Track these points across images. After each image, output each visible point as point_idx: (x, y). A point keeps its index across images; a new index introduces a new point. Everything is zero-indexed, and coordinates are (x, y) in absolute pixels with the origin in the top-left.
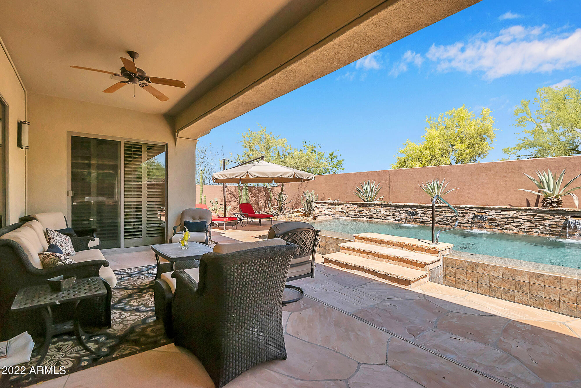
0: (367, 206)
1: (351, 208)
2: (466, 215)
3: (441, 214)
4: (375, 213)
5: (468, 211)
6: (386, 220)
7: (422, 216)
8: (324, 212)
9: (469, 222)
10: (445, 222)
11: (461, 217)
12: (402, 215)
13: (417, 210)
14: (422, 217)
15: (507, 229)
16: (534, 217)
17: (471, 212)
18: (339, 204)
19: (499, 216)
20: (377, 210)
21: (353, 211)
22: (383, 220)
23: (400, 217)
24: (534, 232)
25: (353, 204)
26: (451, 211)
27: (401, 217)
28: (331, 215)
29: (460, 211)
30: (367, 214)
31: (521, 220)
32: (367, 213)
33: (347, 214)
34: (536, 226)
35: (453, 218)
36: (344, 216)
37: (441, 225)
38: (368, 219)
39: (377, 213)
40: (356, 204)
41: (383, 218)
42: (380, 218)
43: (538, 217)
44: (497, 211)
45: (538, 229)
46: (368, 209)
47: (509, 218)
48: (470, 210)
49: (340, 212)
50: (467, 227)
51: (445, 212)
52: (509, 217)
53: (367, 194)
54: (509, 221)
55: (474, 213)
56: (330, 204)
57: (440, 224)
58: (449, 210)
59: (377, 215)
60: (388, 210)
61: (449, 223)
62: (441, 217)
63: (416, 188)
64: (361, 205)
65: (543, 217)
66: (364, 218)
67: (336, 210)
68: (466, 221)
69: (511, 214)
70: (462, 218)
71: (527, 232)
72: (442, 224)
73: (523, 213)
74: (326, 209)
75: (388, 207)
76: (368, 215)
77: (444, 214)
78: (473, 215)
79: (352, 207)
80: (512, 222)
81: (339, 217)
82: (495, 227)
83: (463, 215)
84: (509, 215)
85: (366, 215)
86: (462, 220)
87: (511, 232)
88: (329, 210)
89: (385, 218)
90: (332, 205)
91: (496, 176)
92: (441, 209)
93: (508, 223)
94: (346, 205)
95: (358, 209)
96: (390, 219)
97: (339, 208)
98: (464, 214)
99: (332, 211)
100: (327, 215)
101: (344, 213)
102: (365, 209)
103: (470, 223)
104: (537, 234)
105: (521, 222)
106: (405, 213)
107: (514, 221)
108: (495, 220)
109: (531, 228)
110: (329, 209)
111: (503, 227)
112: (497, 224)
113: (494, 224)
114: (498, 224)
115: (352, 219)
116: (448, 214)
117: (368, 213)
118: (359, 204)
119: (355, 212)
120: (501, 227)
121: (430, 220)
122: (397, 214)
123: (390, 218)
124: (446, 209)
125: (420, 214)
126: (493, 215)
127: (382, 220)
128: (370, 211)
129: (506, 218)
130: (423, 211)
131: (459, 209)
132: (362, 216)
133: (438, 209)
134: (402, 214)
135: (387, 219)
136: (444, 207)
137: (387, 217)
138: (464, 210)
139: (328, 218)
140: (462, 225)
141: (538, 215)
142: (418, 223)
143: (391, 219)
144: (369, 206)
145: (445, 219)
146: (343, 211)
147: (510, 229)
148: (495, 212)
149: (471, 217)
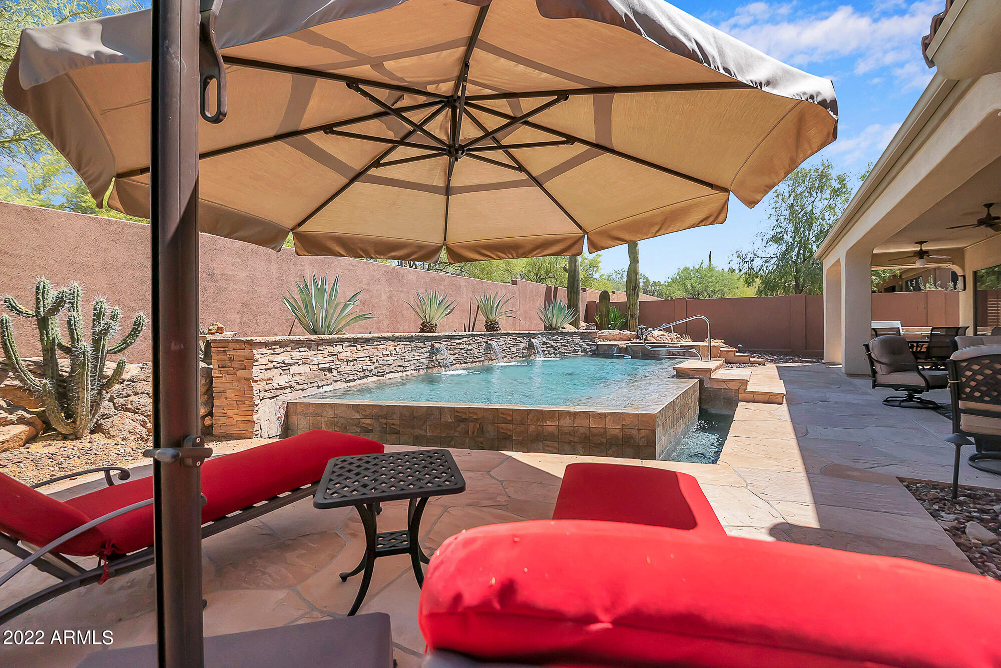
0: (375, 343)
1: (346, 353)
3: (462, 347)
5: (481, 340)
6: (402, 372)
10: (466, 359)
11: (477, 348)
13: (442, 343)
19: (499, 342)
22: (399, 372)
24: (516, 357)
25: (349, 340)
26: (470, 341)
32: (374, 363)
33: (336, 373)
35: (471, 352)
36: (329, 381)
38: (375, 378)
39: (391, 360)
41: (399, 369)
46: (376, 352)
49: (321, 369)
50: (481, 361)
51: (466, 344)
57: (461, 364)
59: (390, 365)
60: (406, 350)
61: (469, 359)
62: (463, 352)
65: (520, 341)
66: (369, 376)
67: (312, 367)
71: (512, 358)
73: (511, 337)
74: (285, 368)
75: (407, 343)
76: (377, 368)
78: (485, 344)
79: (346, 349)
81: (319, 388)
83: (479, 346)
85: (372, 367)
86: (478, 352)
89: (402, 368)
90: (300, 349)
93: (504, 350)
94: (335, 344)
97: (320, 357)
99: (302, 369)
100: (289, 390)
101: (330, 370)
103: (483, 357)
106: (427, 351)
110: (294, 367)
115: (346, 385)
116: (468, 347)
117: (377, 361)
119: (353, 364)
121: (453, 360)
122: (417, 355)
124: (466, 339)
127: (397, 374)
128: (381, 356)
130: (447, 345)
131: (476, 338)
132: (366, 373)
133: (461, 339)
134: (423, 354)
135: (405, 369)
138: (479, 338)
140: (478, 360)
143: (409, 368)
144: (378, 343)
145: (466, 355)
147: (505, 357)
149: (484, 348)
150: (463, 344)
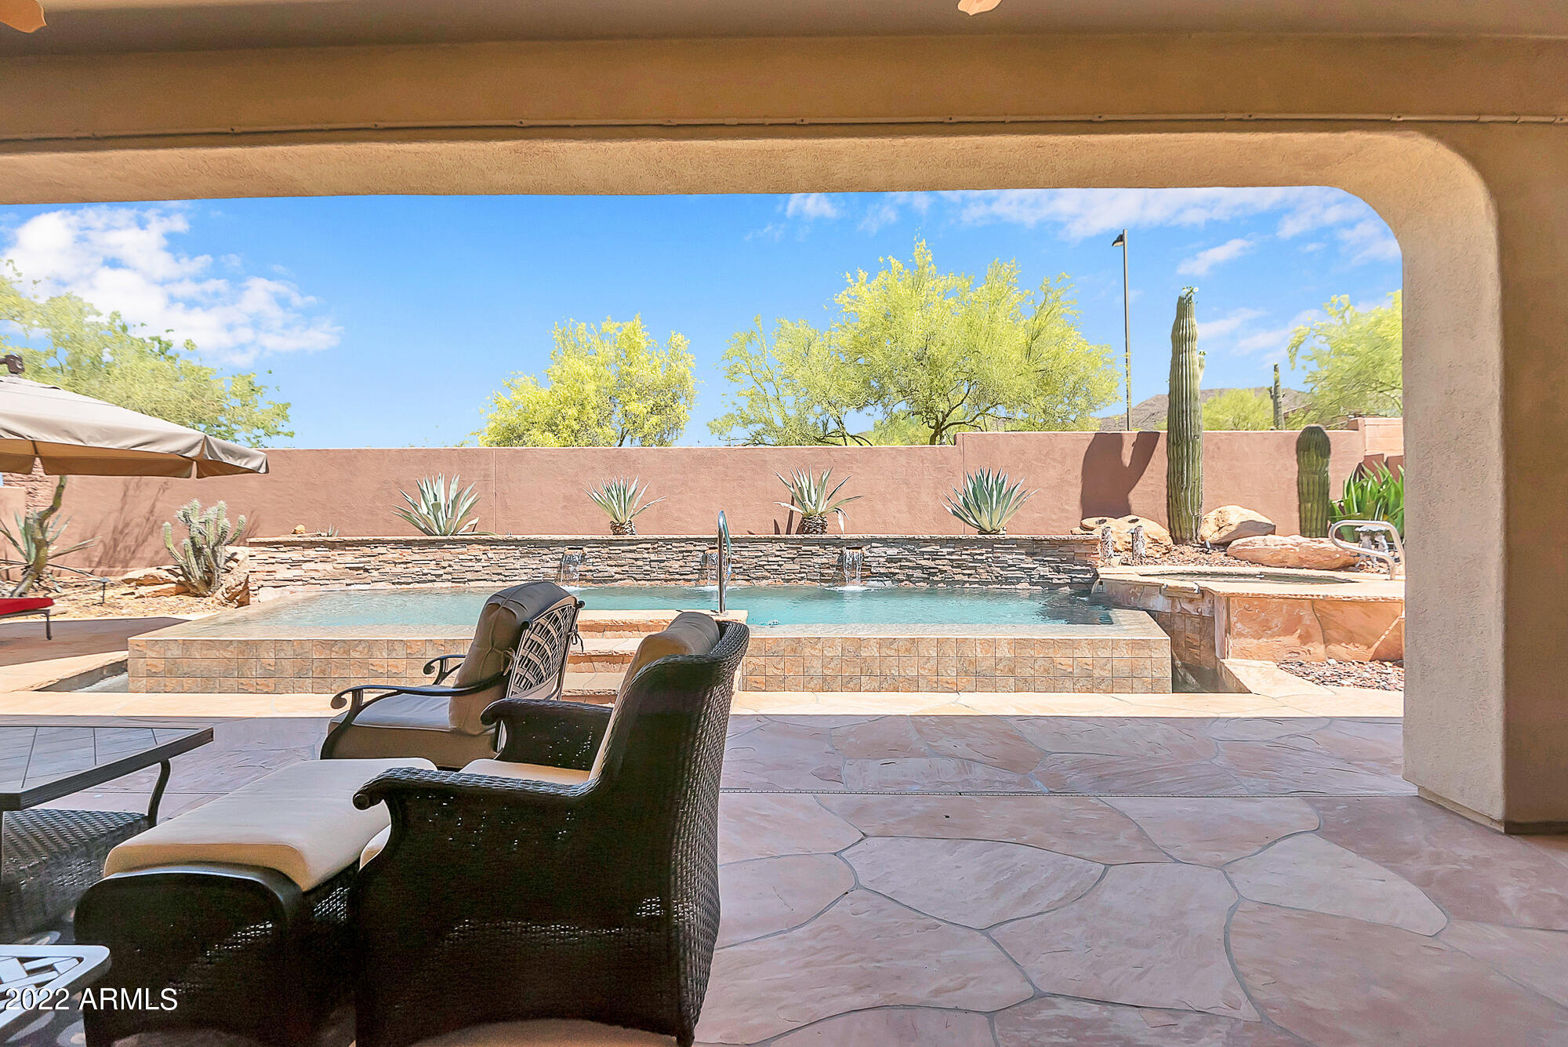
0: (446, 546)
1: (393, 554)
2: (688, 556)
3: (638, 556)
4: (470, 564)
5: (691, 548)
6: (503, 581)
7: (596, 564)
8: (283, 572)
9: (694, 569)
10: (648, 574)
11: (679, 560)
12: (548, 565)
13: (586, 550)
14: (598, 567)
15: (757, 579)
16: (798, 552)
17: (698, 548)
18: (345, 545)
19: (746, 553)
20: (478, 558)
21: (400, 563)
22: (495, 581)
23: (542, 570)
24: (799, 580)
25: (396, 542)
26: (659, 549)
27: (545, 570)
28: (313, 581)
29: (676, 547)
30: (446, 571)
31: (779, 558)
32: (445, 568)
33: (375, 573)
34: (801, 568)
35: (662, 564)
36: (364, 581)
37: (639, 582)
38: (450, 584)
39: (478, 566)
40: (408, 544)
41: (496, 578)
42: (486, 577)
43: (804, 551)
44: (743, 545)
45: (804, 572)
46: (448, 556)
47: (760, 556)
48: (695, 546)
49: (350, 568)
50: (690, 580)
51: (648, 553)
52: (761, 554)
53: (439, 513)
54: (761, 563)
55: (704, 551)
56: (312, 545)
57: (637, 580)
58: (656, 546)
59: (477, 571)
60: (508, 555)
61: (655, 574)
62: (640, 563)
63: (567, 498)
64: (425, 545)
65: (811, 551)
66: (435, 581)
67: (335, 565)
68: (688, 569)
69: (764, 548)
70: (681, 563)
71: (788, 581)
72: (640, 580)
73: (782, 545)
74: (295, 564)
75: (511, 547)
76: (451, 574)
77: (646, 556)
78: (701, 554)
79: (393, 551)
80: (766, 563)
81: (347, 585)
82: (740, 577)
83: (683, 556)
84: (761, 551)
85: (441, 572)
86: (681, 566)
87: (764, 582)
88: (305, 566)
89: (500, 577)
90: (317, 549)
91: (727, 476)
92: (640, 546)
93: (760, 566)
94: (372, 546)
95: (417, 557)
96: (514, 578)
97: (349, 557)
98: (685, 554)
99: (320, 566)
100: (300, 583)
101: (366, 570)
102: (438, 557)
103: (696, 573)
104: (803, 581)
105: (780, 563)
106: (556, 560)
107: (768, 561)
108: (738, 562)
109: (794, 573)
110: (308, 564)
111: (752, 575)
112: (742, 570)
113: (737, 571)
114: (744, 570)
115: (393, 586)
116: (653, 557)
117: (450, 566)
118: (421, 541)
119: (405, 566)
120: (748, 576)
121: (615, 573)
122: (533, 563)
123: (516, 576)
124: (649, 546)
125: (591, 560)
126: (736, 551)
127: (493, 584)
128: (457, 560)
129: (756, 557)
130: (599, 552)
131: (676, 545)
132: (430, 577)
133: (633, 545)
134: (548, 562)
135: (508, 578)
136: (645, 541)
137: (506, 574)
138: (683, 544)
139: (301, 592)
140: (681, 577)
141: (804, 548)
142: (588, 581)
143: (516, 578)
144: (452, 546)
145: (648, 568)
146: (362, 565)
147: (764, 578)
148: (739, 547)
149: (698, 560)
150: (641, 553)
